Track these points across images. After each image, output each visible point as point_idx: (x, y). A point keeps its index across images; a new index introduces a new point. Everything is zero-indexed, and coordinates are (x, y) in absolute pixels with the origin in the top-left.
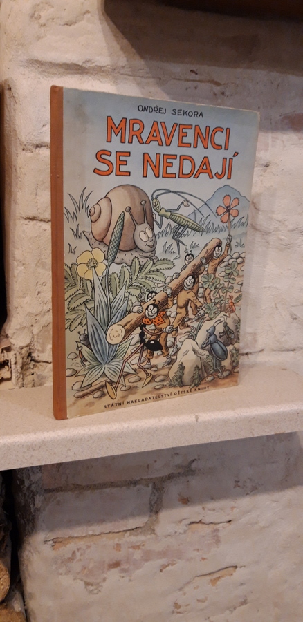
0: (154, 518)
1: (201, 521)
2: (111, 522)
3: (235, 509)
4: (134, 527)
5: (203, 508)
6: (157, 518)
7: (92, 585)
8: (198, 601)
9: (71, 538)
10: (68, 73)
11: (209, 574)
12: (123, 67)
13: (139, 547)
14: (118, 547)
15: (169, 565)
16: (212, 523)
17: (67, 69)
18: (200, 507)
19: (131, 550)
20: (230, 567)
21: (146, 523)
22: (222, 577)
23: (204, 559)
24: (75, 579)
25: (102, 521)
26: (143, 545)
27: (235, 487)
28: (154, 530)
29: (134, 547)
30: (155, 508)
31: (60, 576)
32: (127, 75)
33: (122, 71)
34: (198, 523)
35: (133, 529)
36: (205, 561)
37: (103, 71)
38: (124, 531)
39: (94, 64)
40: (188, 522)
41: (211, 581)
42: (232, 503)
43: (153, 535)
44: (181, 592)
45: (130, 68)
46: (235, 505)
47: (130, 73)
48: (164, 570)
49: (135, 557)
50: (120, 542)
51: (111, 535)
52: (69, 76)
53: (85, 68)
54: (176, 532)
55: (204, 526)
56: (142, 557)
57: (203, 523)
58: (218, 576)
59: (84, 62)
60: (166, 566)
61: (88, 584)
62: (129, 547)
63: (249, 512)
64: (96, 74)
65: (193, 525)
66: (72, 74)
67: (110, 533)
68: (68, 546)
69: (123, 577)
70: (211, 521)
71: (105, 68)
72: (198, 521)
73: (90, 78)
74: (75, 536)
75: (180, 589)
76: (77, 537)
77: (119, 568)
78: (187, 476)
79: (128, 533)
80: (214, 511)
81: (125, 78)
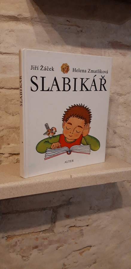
0: (53, 225)
1: (75, 226)
2: (33, 228)
3: (90, 220)
4: (44, 230)
5: (76, 220)
6: (55, 225)
7: (25, 257)
8: (74, 262)
9: (15, 235)
10: (11, 21)
11: (79, 250)
12: (36, 18)
13: (46, 239)
14: (37, 239)
15: (60, 247)
16: (80, 227)
17: (10, 19)
18: (74, 219)
19: (43, 240)
20: (88, 246)
21: (50, 227)
22: (85, 251)
23: (76, 243)
24: (17, 254)
25: (29, 227)
26: (49, 238)
27: (90, 210)
28: (53, 231)
29: (44, 239)
30: (54, 220)
31: (10, 254)
32: (38, 22)
33: (35, 20)
34: (73, 227)
35: (44, 231)
36: (77, 244)
37: (27, 20)
38: (39, 232)
39: (23, 16)
40: (69, 226)
41: (80, 253)
42: (89, 217)
43: (53, 233)
44: (66, 259)
45: (39, 18)
46: (90, 218)
47: (39, 21)
48: (58, 249)
49: (45, 243)
50: (38, 237)
51: (33, 234)
52: (11, 22)
53: (18, 18)
54: (63, 231)
55: (76, 228)
56: (48, 243)
57: (76, 227)
58: (83, 251)
59: (18, 15)
60: (59, 247)
61: (23, 257)
62: (42, 239)
63: (96, 221)
64: (23, 21)
65: (71, 228)
66: (13, 21)
67: (33, 232)
68: (13, 239)
69: (39, 253)
70: (80, 226)
71: (28, 18)
72: (73, 226)
73: (21, 23)
74: (17, 234)
75: (66, 257)
76: (18, 235)
77: (37, 249)
78: (68, 205)
79: (41, 232)
80: (81, 221)
81: (37, 23)
